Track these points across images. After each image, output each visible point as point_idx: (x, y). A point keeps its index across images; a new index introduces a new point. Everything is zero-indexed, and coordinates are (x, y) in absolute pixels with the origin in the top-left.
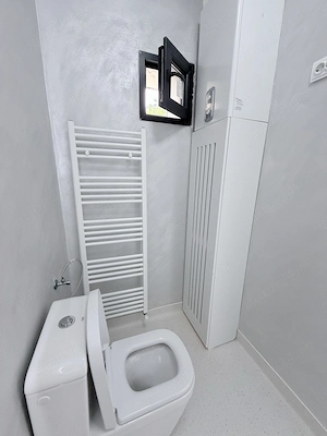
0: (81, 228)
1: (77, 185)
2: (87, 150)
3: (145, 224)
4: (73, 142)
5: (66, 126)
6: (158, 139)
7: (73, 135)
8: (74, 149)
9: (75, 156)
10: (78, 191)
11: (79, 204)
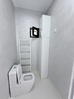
0: (20, 55)
1: (20, 48)
2: (21, 43)
3: (30, 54)
4: (19, 41)
5: (18, 39)
6: (33, 40)
7: (19, 40)
8: (19, 42)
9: (19, 44)
10: (20, 49)
11: (20, 51)
